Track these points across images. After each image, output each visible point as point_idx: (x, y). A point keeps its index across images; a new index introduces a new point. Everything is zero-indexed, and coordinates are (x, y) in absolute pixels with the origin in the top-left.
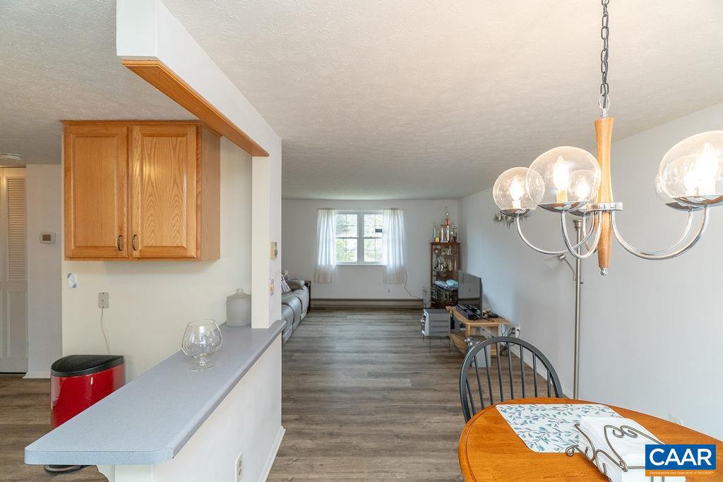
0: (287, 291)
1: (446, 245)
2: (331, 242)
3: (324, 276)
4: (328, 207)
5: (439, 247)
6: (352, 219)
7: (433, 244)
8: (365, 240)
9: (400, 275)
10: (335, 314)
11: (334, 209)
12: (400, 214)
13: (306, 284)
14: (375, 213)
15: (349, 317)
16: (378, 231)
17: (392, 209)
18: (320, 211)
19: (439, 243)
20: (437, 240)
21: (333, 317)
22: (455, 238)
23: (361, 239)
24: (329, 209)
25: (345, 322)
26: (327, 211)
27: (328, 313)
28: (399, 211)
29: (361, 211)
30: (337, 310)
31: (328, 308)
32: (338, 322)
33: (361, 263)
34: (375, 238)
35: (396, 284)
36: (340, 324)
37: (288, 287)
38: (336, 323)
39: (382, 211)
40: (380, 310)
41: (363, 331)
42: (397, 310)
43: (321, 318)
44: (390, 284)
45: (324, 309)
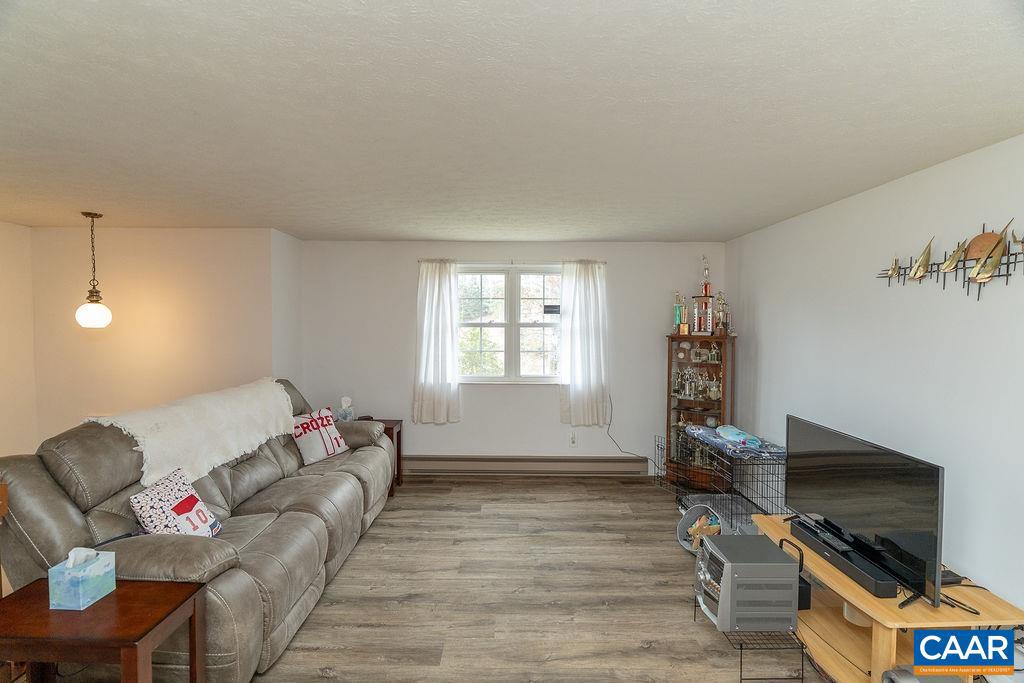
0: (339, 450)
1: (705, 343)
2: (449, 335)
3: (432, 408)
4: (442, 255)
5: (685, 345)
6: (495, 283)
7: (675, 339)
8: (522, 329)
9: (599, 406)
10: (458, 497)
11: (454, 261)
12: (600, 272)
13: (388, 431)
14: (544, 272)
15: (488, 508)
16: (551, 310)
17: (581, 262)
18: (424, 266)
19: (689, 338)
20: (685, 330)
21: (449, 508)
22: (725, 325)
23: (513, 328)
24: (443, 261)
25: (477, 528)
26: (438, 265)
27: (439, 495)
28: (597, 266)
29: (513, 266)
30: (460, 484)
31: (441, 479)
32: (459, 528)
33: (513, 380)
34: (543, 325)
35: (589, 426)
36: (462, 536)
37: (342, 442)
38: (453, 532)
39: (560, 266)
40: (556, 484)
41: (522, 567)
42: (592, 485)
43: (420, 513)
44: (576, 426)
45: (431, 482)
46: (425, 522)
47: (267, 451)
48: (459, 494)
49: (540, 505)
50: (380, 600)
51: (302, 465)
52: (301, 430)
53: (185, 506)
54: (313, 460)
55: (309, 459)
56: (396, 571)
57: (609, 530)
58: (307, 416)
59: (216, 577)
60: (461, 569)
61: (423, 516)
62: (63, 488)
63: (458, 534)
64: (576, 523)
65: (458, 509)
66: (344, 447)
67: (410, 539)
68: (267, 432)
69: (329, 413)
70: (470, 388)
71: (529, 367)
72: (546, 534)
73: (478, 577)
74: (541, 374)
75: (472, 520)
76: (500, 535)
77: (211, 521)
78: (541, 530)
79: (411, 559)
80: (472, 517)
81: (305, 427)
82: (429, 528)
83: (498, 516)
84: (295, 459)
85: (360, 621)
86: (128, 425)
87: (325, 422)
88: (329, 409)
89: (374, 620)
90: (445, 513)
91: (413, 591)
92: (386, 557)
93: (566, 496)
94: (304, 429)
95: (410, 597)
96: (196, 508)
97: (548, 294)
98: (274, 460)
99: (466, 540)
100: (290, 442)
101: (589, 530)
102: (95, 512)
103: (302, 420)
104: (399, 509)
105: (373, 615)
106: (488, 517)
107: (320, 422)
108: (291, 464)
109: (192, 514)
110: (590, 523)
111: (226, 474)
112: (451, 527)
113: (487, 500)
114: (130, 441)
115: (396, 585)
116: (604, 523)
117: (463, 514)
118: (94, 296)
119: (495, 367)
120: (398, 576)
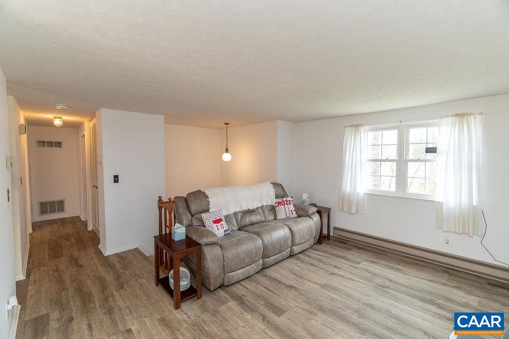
0: (292, 216)
3: (346, 201)
4: (356, 122)
6: (391, 136)
8: (410, 164)
10: (353, 255)
11: (364, 125)
13: (319, 212)
14: (427, 126)
15: (365, 265)
16: (431, 150)
17: (456, 115)
18: (347, 129)
21: (343, 258)
23: (402, 162)
24: (357, 126)
25: (348, 271)
26: (354, 128)
27: (343, 251)
28: (472, 117)
29: (402, 124)
30: (359, 248)
31: (352, 244)
32: (339, 268)
33: (401, 194)
34: (425, 161)
35: (459, 233)
36: (338, 272)
37: (294, 213)
38: (334, 269)
39: (438, 120)
40: (426, 267)
41: (356, 300)
42: (458, 276)
43: (327, 255)
44: (447, 232)
45: (345, 243)
46: (325, 260)
47: (260, 211)
48: (355, 253)
49: (400, 274)
50: (280, 282)
51: (275, 219)
52: (277, 204)
53: (217, 221)
54: (280, 218)
55: (279, 217)
56: (295, 274)
57: (440, 306)
58: (281, 199)
59: (207, 245)
60: (323, 286)
61: (327, 257)
62: (188, 207)
63: (336, 271)
64: (417, 293)
65: (347, 260)
66: (295, 215)
67: (312, 265)
68: (262, 203)
69: (291, 199)
70: (372, 196)
71: (414, 188)
72: (388, 290)
73: (328, 293)
74: (423, 193)
75: (351, 268)
76: (358, 280)
77: (225, 229)
78: (388, 287)
79: (305, 273)
80: (351, 266)
81: (279, 203)
82: (325, 263)
83: (367, 271)
84: (273, 216)
85: (267, 287)
86: (208, 192)
87: (288, 203)
88: (292, 197)
89: (271, 289)
90: (340, 259)
91: (295, 285)
92: (296, 268)
93: (428, 276)
94: (278, 204)
95: (291, 287)
96: (221, 223)
97: (430, 140)
98: (262, 214)
99: (338, 275)
100: (273, 209)
101: (423, 300)
102: (194, 217)
103: (278, 200)
104: (319, 250)
105: (273, 287)
106: (360, 269)
107: (286, 202)
108: (271, 217)
109: (219, 225)
110: (428, 297)
111: (240, 215)
112: (335, 267)
113: (367, 261)
114: (207, 197)
115: (290, 280)
116: (440, 301)
117: (348, 263)
118: (227, 151)
119: (388, 185)
120: (294, 277)
